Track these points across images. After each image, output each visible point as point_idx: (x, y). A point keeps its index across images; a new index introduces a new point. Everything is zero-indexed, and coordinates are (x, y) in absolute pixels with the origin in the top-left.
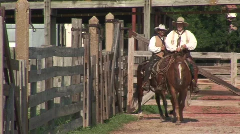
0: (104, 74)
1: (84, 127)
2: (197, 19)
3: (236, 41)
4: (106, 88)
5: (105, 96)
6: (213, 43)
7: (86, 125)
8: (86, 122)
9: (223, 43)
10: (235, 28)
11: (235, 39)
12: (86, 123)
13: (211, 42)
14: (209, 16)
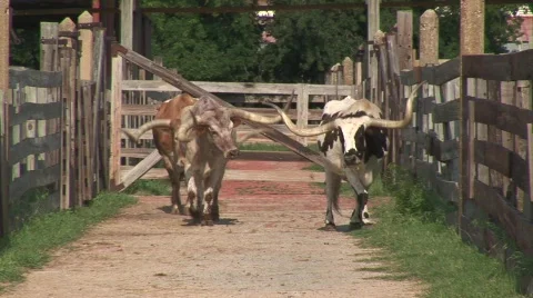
0: (83, 119)
1: (62, 207)
2: (195, 21)
3: (273, 66)
4: (87, 145)
5: (85, 158)
6: (228, 68)
7: (64, 204)
8: (64, 200)
9: (249, 69)
10: (272, 40)
11: (272, 62)
12: (65, 202)
13: (224, 66)
14: (215, 15)
